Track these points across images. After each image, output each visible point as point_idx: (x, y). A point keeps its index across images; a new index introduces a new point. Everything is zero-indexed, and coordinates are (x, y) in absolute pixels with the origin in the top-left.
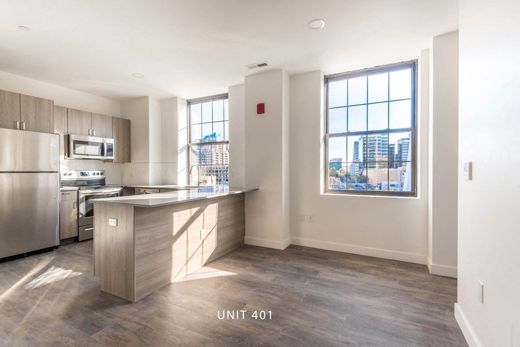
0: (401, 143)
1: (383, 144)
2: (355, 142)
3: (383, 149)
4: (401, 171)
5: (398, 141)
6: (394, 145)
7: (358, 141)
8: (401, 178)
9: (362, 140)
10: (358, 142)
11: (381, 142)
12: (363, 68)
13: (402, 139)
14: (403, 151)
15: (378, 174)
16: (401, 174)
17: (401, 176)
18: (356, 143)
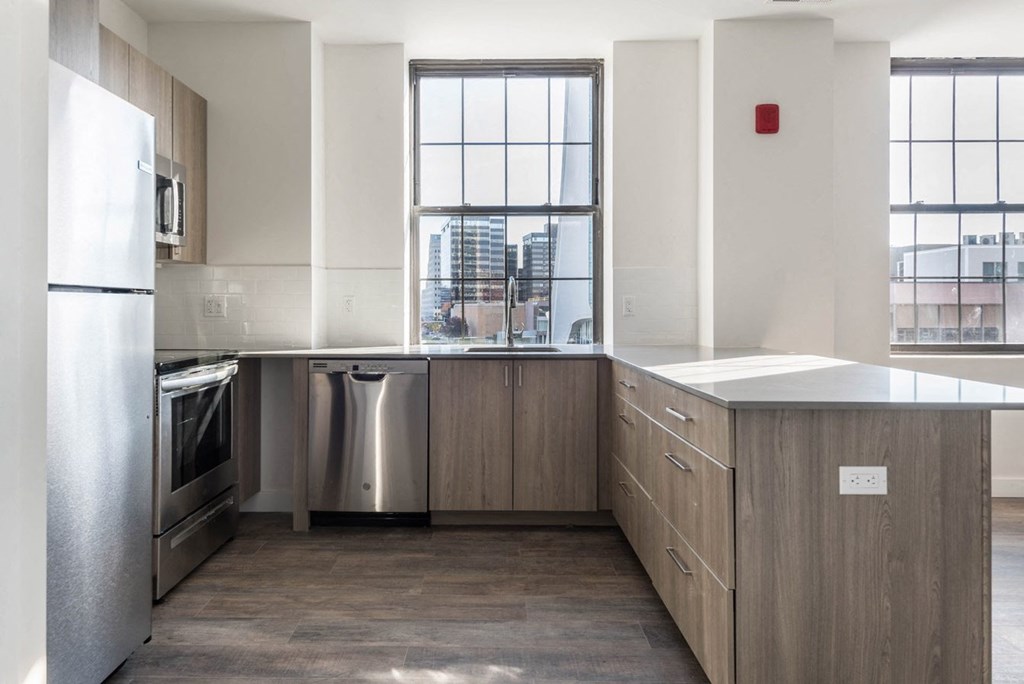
0: (529, 242)
1: (493, 245)
2: (432, 236)
3: (495, 256)
4: (535, 309)
5: (525, 239)
6: (516, 247)
7: (441, 233)
8: (535, 322)
9: (449, 231)
10: (439, 237)
11: (489, 239)
12: (952, 56)
13: (533, 235)
14: (534, 262)
15: (487, 316)
16: (535, 313)
17: (535, 318)
18: (435, 239)
